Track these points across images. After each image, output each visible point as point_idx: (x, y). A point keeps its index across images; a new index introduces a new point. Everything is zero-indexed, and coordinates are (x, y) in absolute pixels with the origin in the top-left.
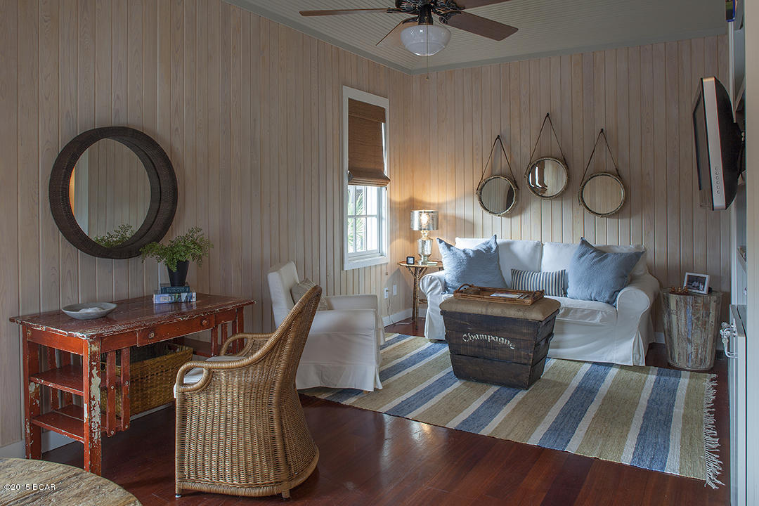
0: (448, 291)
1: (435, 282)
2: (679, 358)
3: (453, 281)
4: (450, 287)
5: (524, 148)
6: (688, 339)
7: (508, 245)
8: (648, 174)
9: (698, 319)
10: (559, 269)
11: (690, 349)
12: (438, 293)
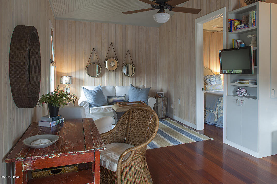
0: (92, 106)
1: (86, 104)
2: (160, 116)
3: (93, 102)
4: (92, 105)
5: (103, 54)
6: (162, 110)
7: (104, 88)
8: (141, 64)
9: (164, 104)
10: (123, 94)
11: (163, 112)
12: (88, 108)
